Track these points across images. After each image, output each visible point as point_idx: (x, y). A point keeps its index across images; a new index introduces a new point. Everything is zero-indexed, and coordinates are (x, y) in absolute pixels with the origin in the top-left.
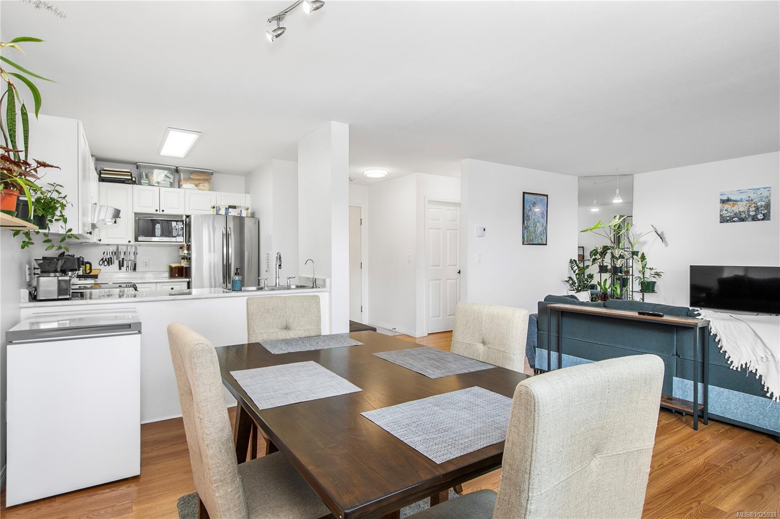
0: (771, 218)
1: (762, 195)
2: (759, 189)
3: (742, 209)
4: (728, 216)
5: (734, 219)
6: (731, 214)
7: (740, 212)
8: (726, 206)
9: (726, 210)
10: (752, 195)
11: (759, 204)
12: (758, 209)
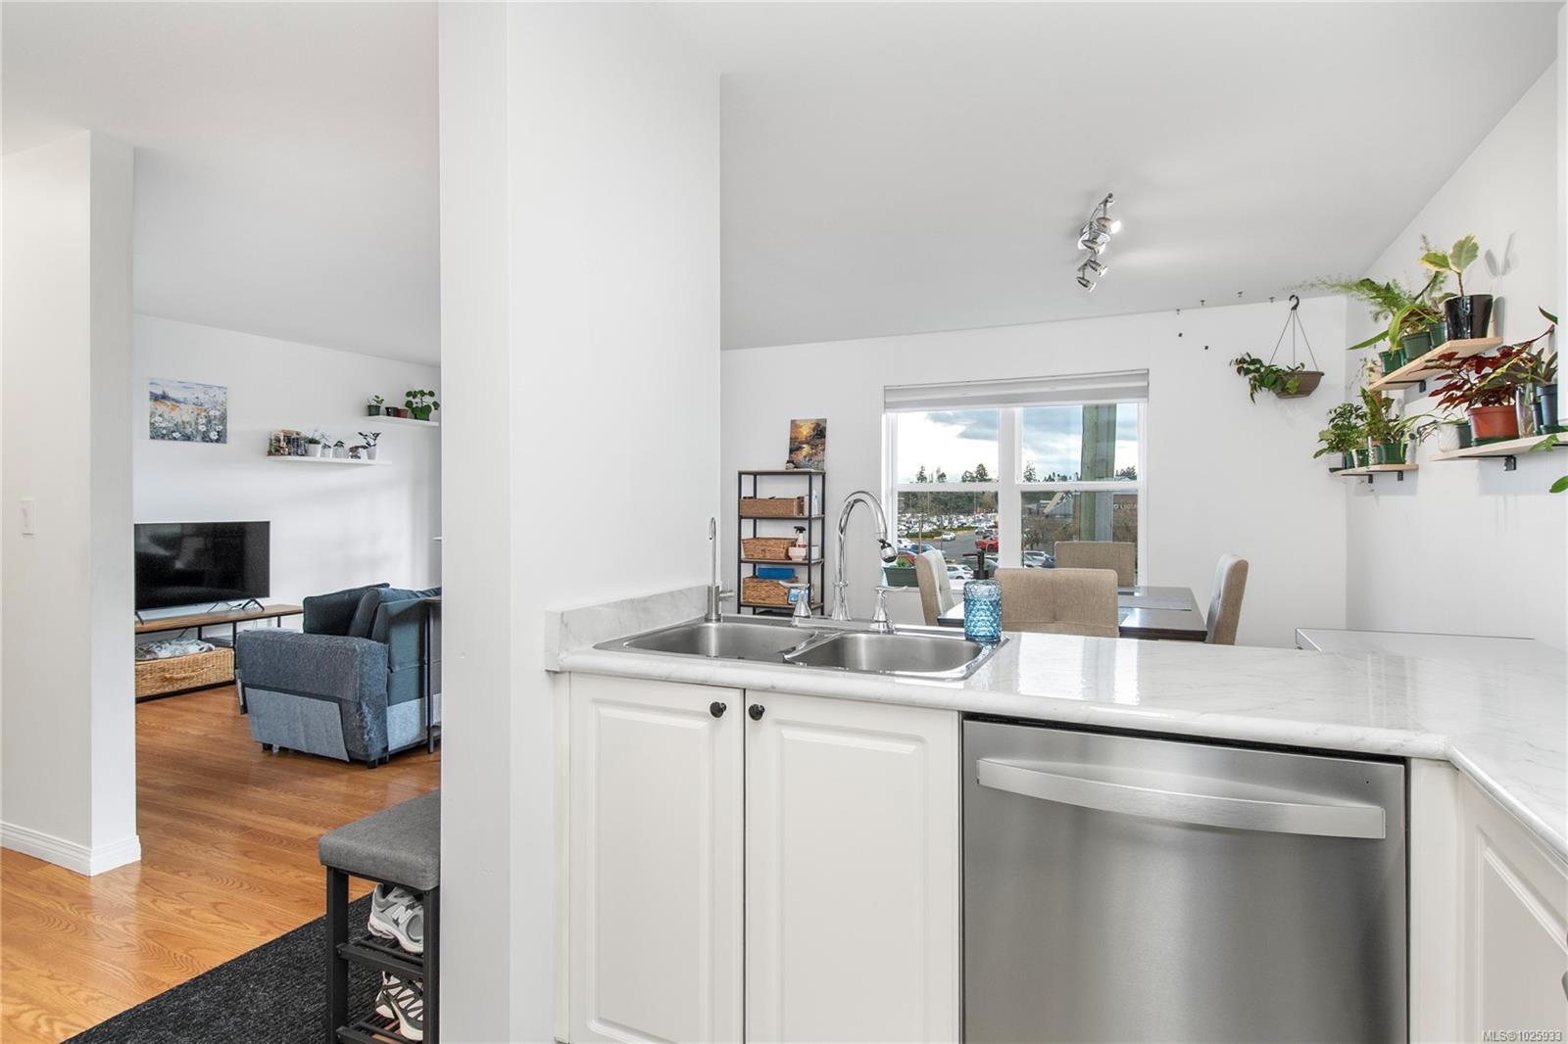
0: (228, 440)
1: (215, 399)
2: (211, 387)
3: (186, 418)
4: (164, 428)
5: (174, 435)
6: (170, 425)
7: (183, 422)
8: (161, 408)
9: (160, 415)
10: (201, 396)
11: (212, 413)
12: (210, 422)
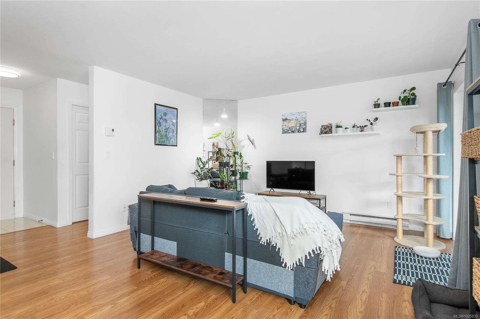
0: (307, 131)
1: (302, 117)
2: (301, 113)
3: (293, 125)
4: (286, 130)
5: (289, 131)
6: (288, 128)
7: (292, 127)
8: (285, 123)
9: (285, 126)
10: (298, 117)
11: (301, 122)
12: (300, 125)
